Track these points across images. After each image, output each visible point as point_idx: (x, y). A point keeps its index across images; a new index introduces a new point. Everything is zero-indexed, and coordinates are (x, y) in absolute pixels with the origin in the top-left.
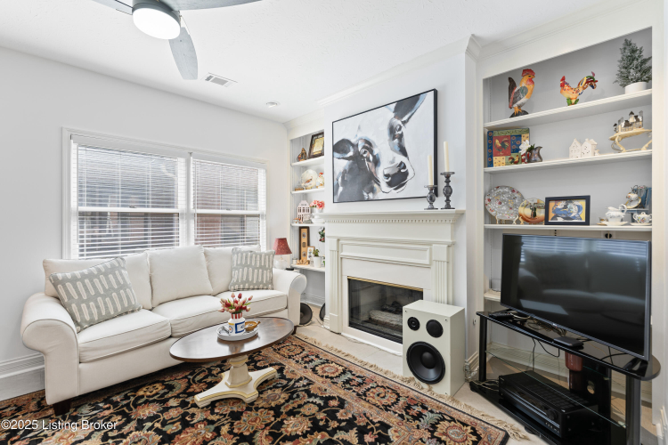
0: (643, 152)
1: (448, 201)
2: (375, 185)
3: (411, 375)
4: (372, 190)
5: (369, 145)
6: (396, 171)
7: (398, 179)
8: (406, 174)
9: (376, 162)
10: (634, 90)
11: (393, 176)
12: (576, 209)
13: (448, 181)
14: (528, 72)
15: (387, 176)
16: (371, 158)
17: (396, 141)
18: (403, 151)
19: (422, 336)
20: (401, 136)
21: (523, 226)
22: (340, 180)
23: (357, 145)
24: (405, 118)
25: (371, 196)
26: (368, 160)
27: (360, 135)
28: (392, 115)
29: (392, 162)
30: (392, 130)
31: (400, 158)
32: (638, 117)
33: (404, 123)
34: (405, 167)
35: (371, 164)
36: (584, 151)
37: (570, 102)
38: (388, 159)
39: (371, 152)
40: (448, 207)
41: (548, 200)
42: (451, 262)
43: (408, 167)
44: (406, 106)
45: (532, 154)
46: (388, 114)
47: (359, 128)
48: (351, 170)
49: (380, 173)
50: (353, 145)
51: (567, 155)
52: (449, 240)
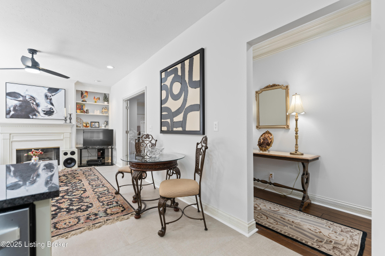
0: (107, 115)
1: (70, 121)
2: (37, 113)
3: (65, 168)
4: (35, 115)
5: (33, 98)
6: (49, 110)
7: (49, 113)
8: (53, 112)
9: (38, 105)
10: (106, 103)
11: (47, 112)
12: (97, 125)
13: (70, 116)
14: (86, 92)
15: (44, 111)
16: (35, 103)
17: (49, 100)
18: (52, 104)
19: (69, 156)
20: (51, 99)
21: (84, 128)
22: (12, 109)
23: (26, 97)
24: (53, 94)
25: (34, 117)
26: (33, 104)
27: (27, 93)
28: (47, 91)
29: (47, 107)
30: (46, 96)
31: (50, 106)
32: (107, 108)
33: (52, 95)
34: (53, 109)
35: (34, 106)
36: (98, 113)
37: (95, 102)
38: (44, 105)
39: (35, 101)
40: (70, 123)
41: (91, 122)
42: (70, 138)
43: (54, 110)
44: (53, 90)
45: (87, 111)
46: (45, 91)
47: (27, 90)
48: (20, 106)
49: (40, 109)
50: (22, 96)
51: (94, 112)
52: (70, 132)
